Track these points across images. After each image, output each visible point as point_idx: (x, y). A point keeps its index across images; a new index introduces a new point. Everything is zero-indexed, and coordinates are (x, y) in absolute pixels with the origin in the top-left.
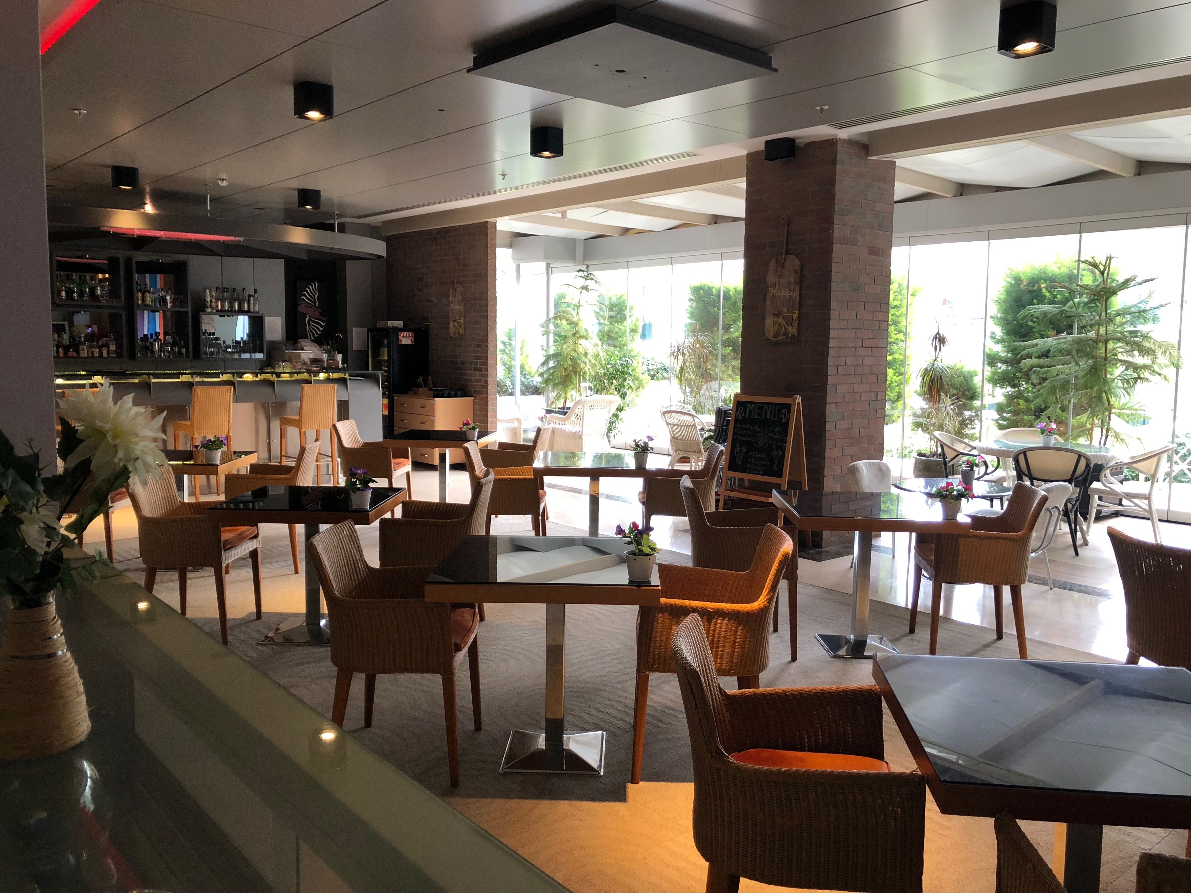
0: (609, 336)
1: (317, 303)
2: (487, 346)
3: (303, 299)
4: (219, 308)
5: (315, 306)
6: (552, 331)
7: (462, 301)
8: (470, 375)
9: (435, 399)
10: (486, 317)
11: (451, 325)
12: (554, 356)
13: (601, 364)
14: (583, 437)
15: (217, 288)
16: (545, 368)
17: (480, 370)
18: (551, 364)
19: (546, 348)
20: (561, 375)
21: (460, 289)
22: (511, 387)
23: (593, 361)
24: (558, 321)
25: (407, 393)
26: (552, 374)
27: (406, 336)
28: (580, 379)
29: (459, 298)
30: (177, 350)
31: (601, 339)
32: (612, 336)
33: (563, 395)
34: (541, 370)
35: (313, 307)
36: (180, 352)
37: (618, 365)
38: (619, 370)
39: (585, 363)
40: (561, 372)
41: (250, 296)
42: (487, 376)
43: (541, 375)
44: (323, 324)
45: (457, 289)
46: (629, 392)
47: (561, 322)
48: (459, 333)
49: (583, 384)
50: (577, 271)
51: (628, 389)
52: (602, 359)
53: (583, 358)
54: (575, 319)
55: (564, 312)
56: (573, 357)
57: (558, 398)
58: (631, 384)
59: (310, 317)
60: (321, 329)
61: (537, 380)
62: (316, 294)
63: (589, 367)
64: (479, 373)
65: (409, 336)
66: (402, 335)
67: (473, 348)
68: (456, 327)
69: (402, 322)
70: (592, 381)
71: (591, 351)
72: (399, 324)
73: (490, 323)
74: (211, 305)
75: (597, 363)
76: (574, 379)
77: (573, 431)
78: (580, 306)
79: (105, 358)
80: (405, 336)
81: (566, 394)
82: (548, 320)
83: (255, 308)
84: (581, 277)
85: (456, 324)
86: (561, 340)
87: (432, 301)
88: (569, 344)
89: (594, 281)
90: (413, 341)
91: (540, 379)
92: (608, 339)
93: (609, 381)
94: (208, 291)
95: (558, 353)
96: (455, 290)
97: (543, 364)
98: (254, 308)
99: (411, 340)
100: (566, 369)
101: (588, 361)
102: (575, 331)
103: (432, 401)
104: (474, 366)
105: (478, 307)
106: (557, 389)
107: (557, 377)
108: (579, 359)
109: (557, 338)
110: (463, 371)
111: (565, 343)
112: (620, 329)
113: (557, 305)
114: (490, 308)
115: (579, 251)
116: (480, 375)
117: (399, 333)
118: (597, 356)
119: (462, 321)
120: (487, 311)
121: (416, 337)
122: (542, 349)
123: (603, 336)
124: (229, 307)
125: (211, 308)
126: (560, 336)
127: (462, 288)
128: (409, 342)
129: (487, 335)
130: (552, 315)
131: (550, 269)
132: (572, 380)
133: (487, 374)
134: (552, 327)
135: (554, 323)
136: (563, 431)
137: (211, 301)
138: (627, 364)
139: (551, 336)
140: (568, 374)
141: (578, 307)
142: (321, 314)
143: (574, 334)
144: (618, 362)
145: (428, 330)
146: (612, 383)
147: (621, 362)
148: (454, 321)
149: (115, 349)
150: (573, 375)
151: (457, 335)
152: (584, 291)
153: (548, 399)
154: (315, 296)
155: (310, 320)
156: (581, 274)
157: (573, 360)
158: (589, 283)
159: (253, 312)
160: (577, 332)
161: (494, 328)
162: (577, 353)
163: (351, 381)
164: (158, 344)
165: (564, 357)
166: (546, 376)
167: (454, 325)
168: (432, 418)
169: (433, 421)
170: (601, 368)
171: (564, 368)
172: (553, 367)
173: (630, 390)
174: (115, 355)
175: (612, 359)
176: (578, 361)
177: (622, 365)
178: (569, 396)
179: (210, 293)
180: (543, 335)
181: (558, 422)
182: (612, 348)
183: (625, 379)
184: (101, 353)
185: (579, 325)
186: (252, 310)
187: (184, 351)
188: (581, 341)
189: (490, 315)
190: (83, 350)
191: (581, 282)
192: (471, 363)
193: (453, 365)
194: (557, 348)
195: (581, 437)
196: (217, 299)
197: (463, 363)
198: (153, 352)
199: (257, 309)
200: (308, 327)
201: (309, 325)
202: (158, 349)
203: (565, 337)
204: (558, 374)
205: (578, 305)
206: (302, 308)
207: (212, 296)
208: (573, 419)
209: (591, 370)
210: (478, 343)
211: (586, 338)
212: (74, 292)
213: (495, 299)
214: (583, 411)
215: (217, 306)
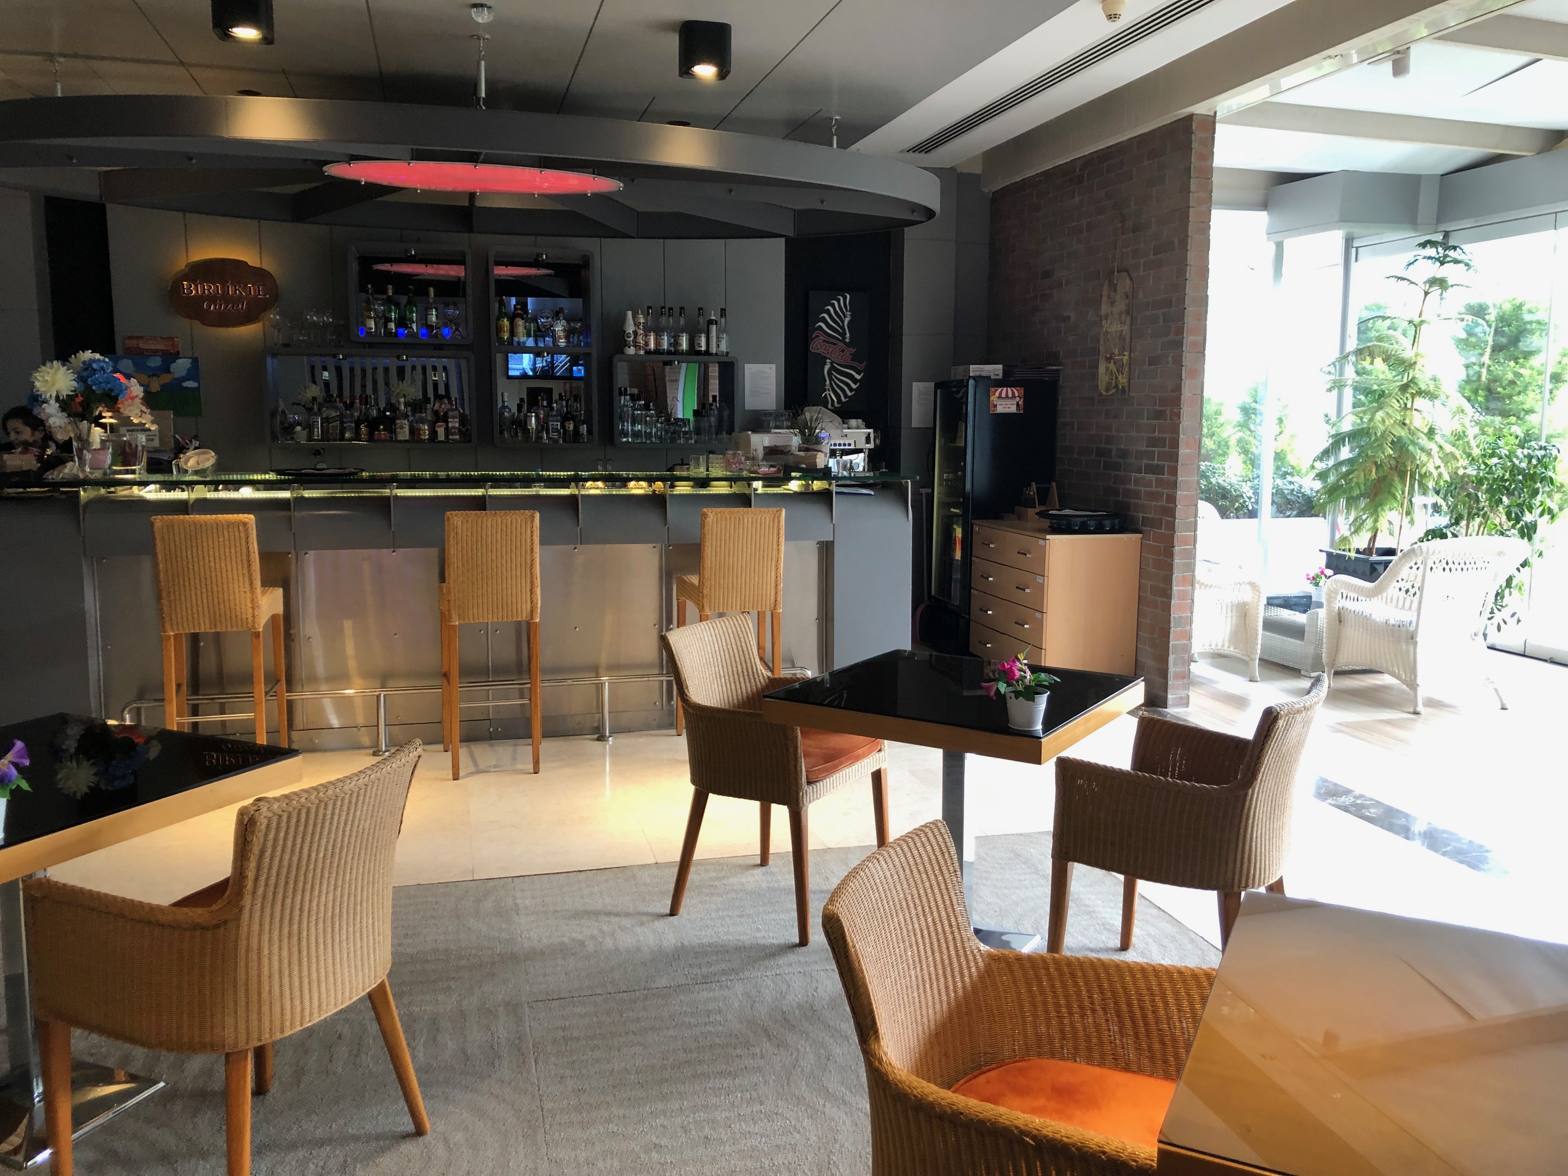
0: (1490, 391)
1: (848, 335)
2: (1178, 415)
3: (820, 326)
4: (652, 346)
5: (843, 341)
6: (1350, 382)
7: (1127, 312)
8: (1136, 482)
9: (1048, 537)
10: (1178, 345)
11: (1102, 369)
12: (1353, 435)
13: (1469, 455)
14: (1419, 639)
15: (650, 308)
16: (1331, 462)
17: (1157, 470)
18: (1345, 453)
19: (1334, 418)
20: (1366, 479)
21: (1124, 284)
22: (1253, 500)
23: (1448, 448)
24: (1366, 364)
25: (1002, 518)
26: (1345, 476)
27: (1007, 397)
28: (1412, 486)
29: (1121, 305)
30: (571, 427)
31: (1469, 400)
32: (1499, 393)
33: (1369, 523)
34: (1320, 466)
35: (841, 344)
36: (576, 430)
37: (1517, 457)
38: (1521, 471)
39: (1429, 453)
40: (1367, 474)
41: (711, 322)
42: (1174, 485)
43: (1322, 476)
44: (858, 377)
45: (1118, 287)
46: (1543, 523)
47: (1372, 363)
48: (1116, 386)
49: (1419, 500)
50: (1420, 245)
51: (1541, 515)
52: (1473, 444)
53: (1424, 441)
54: (1408, 354)
55: (1380, 339)
56: (1400, 438)
57: (1357, 527)
58: (1549, 503)
59: (832, 363)
60: (854, 386)
61: (1311, 485)
62: (845, 317)
63: (1438, 462)
64: (1156, 479)
65: (1014, 396)
66: (997, 394)
67: (1145, 421)
68: (1111, 373)
69: (1000, 367)
70: (1446, 495)
71: (1446, 425)
72: (995, 370)
73: (1188, 358)
74: (635, 341)
75: (1457, 453)
76: (1399, 487)
77: (1392, 622)
78: (1422, 322)
79: (441, 442)
80: (1003, 395)
81: (1376, 521)
82: (1344, 357)
83: (720, 344)
84: (1430, 258)
85: (1112, 366)
86: (1370, 402)
87: (1069, 318)
88: (1390, 410)
89: (1462, 265)
90: (1022, 407)
91: (1318, 485)
92: (1487, 399)
93: (1493, 496)
94: (630, 313)
95: (1363, 429)
96: (1113, 288)
97: (1326, 453)
98: (718, 346)
99: (1018, 403)
100: (1378, 467)
101: (1435, 449)
102: (1405, 381)
103: (1041, 542)
104: (1145, 461)
105: (1161, 323)
106: (1356, 508)
107: (1358, 484)
108: (1413, 443)
109: (1362, 397)
110: (1121, 473)
111: (1380, 408)
112: (1521, 375)
113: (1363, 327)
114: (1189, 321)
115: (1427, 202)
116: (1159, 483)
117: (992, 389)
118: (1459, 437)
119: (1125, 359)
120: (1180, 331)
121: (1027, 397)
122: (1327, 422)
123: (1475, 392)
124: (670, 344)
125: (635, 346)
126: (1368, 392)
127: (1128, 280)
128: (1013, 409)
129: (1178, 388)
130: (1352, 344)
131: (1354, 250)
132: (1393, 490)
133: (1175, 483)
134: (1350, 373)
135: (1355, 364)
136: (1365, 621)
137: (635, 333)
138: (1544, 456)
139: (1348, 392)
140: (1385, 477)
141: (1417, 327)
142: (855, 357)
143: (1404, 388)
144: (1519, 452)
145: (1057, 381)
146: (1501, 501)
147: (1526, 451)
148: (1108, 360)
149: (457, 425)
150: (1396, 479)
151: (1113, 391)
152: (1436, 291)
153: (1334, 527)
154: (843, 322)
155: (832, 368)
156: (1431, 251)
157: (1399, 445)
158: (1448, 271)
159: (716, 354)
160: (1413, 381)
161: (1198, 373)
162: (1409, 429)
163: (840, 496)
164: (537, 417)
165: (1376, 440)
166: (1332, 479)
167: (1107, 369)
168: (1039, 579)
169: (1042, 585)
170: (1471, 464)
171: (1376, 463)
172: (1350, 461)
173: (1546, 517)
174: (457, 437)
175: (1501, 443)
176: (1411, 448)
177: (1530, 457)
178: (1382, 524)
179: (634, 320)
180: (1329, 390)
181: (1352, 595)
182: (1498, 419)
183: (1536, 492)
184: (434, 433)
185: (1418, 366)
186: (714, 350)
187: (584, 429)
188: (1419, 402)
189: (1189, 339)
190: (402, 428)
191: (1428, 270)
192: (1140, 455)
193: (1102, 459)
194: (1361, 419)
195: (1412, 638)
196: (647, 330)
197: (1124, 454)
198: (526, 431)
199: (724, 347)
200: (828, 382)
201: (831, 379)
202: (537, 426)
203: (1382, 394)
204: (1359, 477)
205: (1417, 320)
206: (817, 346)
207: (637, 324)
208: (1392, 590)
209: (1442, 470)
210: (1157, 408)
211: (1431, 396)
212: (391, 321)
213: (1203, 301)
214: (1424, 576)
215: (647, 344)
